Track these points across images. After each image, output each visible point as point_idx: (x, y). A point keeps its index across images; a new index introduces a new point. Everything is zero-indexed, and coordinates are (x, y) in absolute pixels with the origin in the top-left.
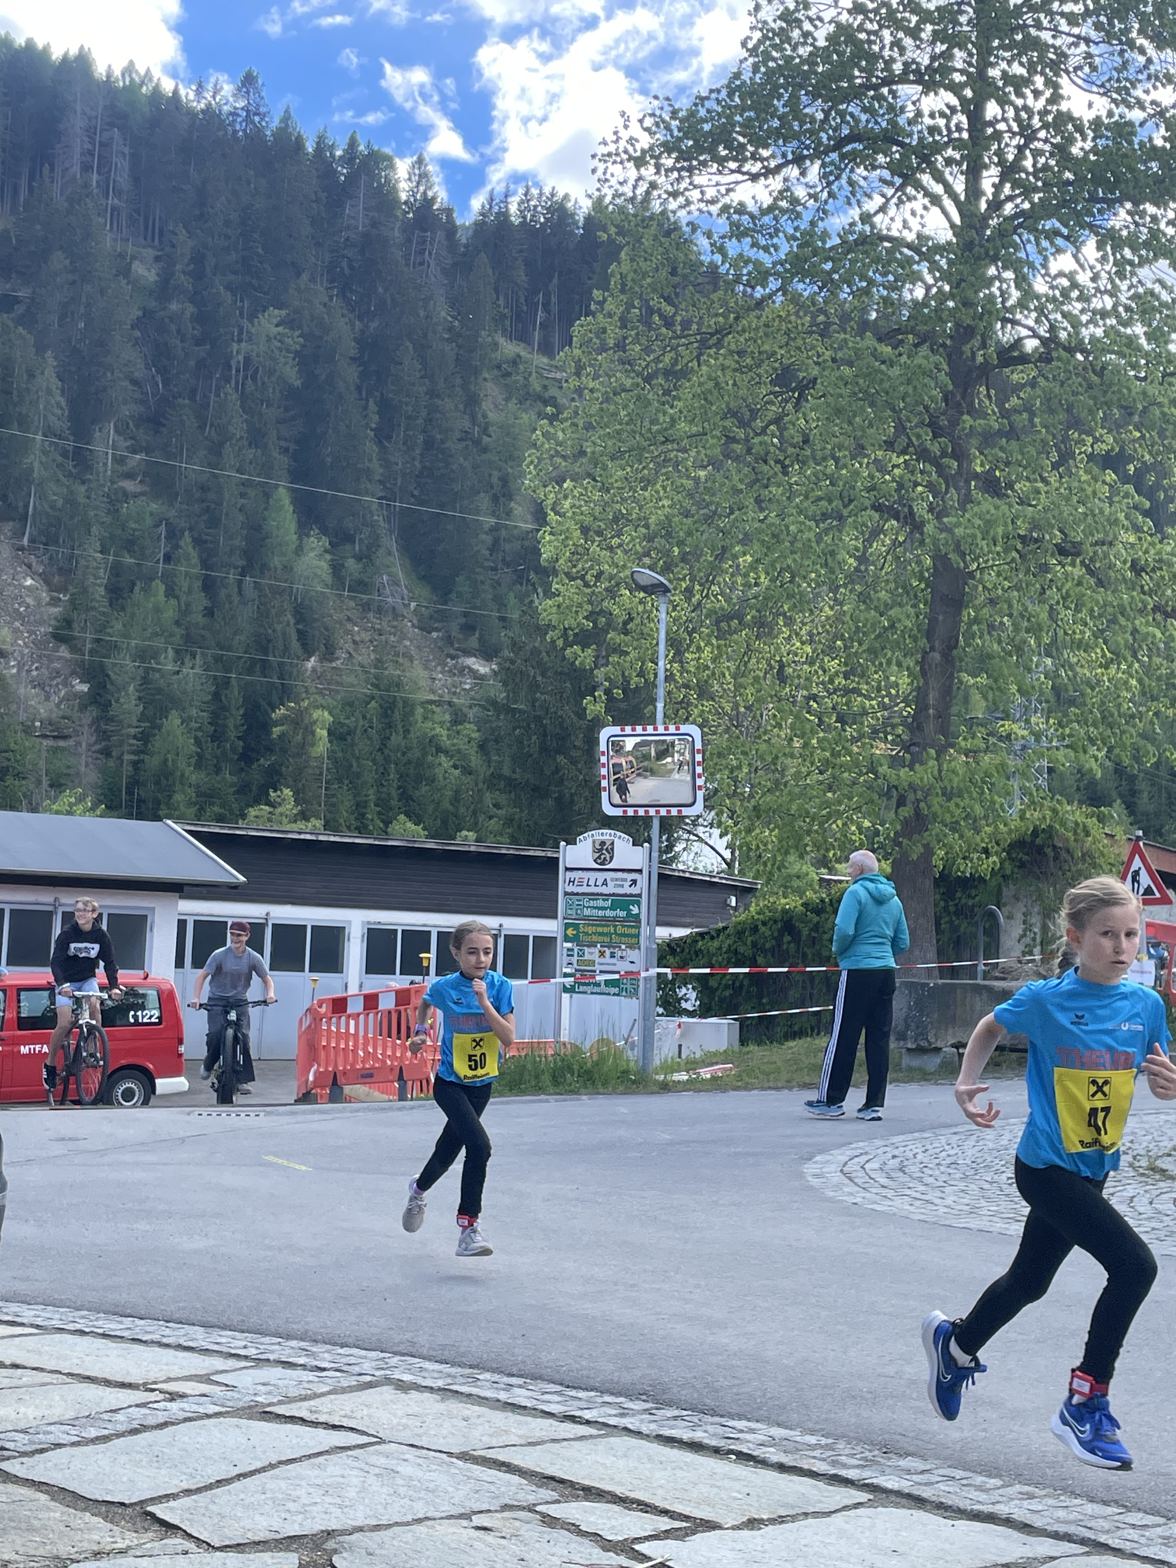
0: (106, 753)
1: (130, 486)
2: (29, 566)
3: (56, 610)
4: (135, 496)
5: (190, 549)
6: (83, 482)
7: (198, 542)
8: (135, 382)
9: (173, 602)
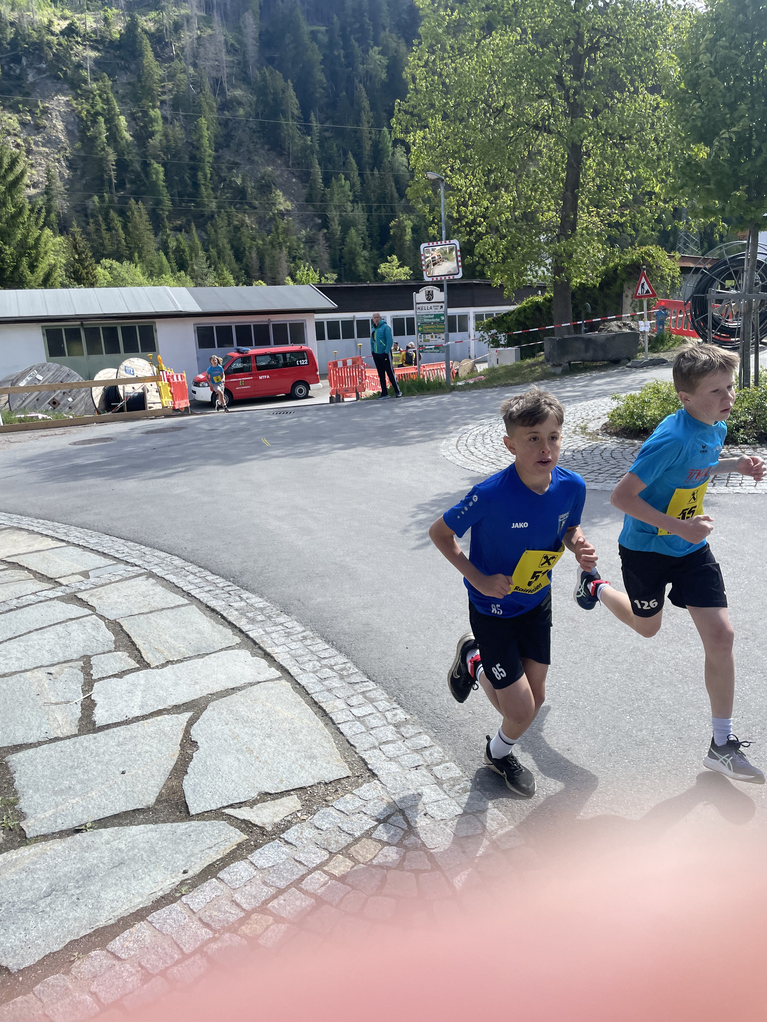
0: (330, 247)
1: (327, 134)
2: (293, 174)
3: (304, 191)
4: (329, 138)
5: (352, 158)
6: (309, 136)
7: (355, 156)
8: (324, 89)
9: (348, 182)
